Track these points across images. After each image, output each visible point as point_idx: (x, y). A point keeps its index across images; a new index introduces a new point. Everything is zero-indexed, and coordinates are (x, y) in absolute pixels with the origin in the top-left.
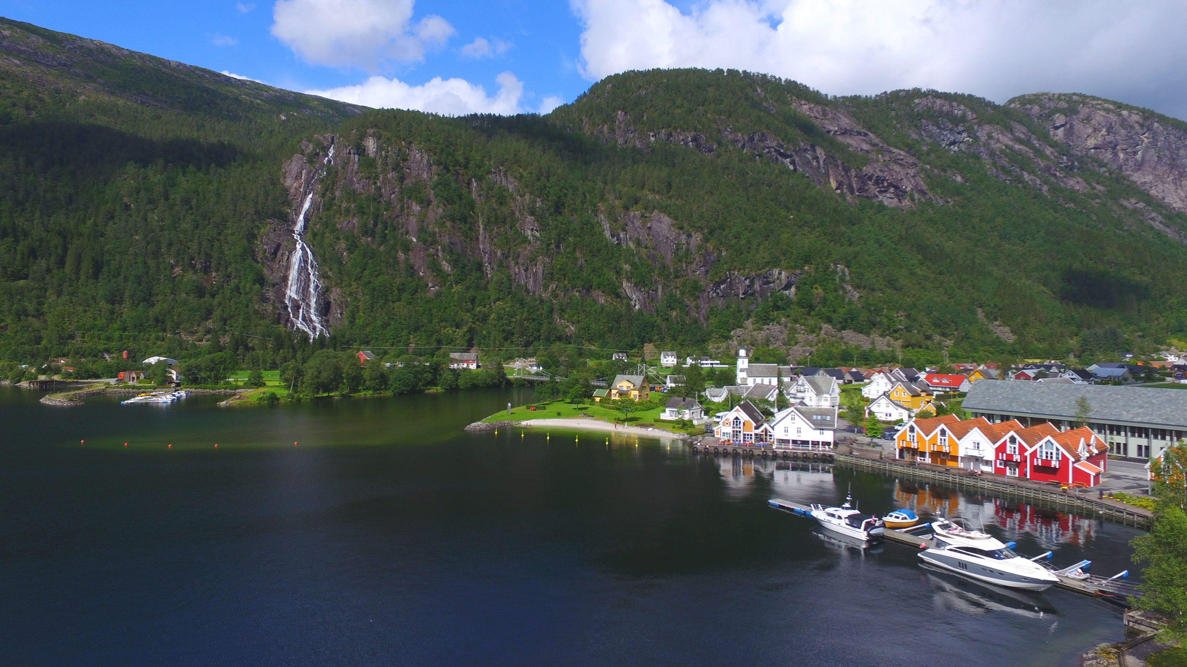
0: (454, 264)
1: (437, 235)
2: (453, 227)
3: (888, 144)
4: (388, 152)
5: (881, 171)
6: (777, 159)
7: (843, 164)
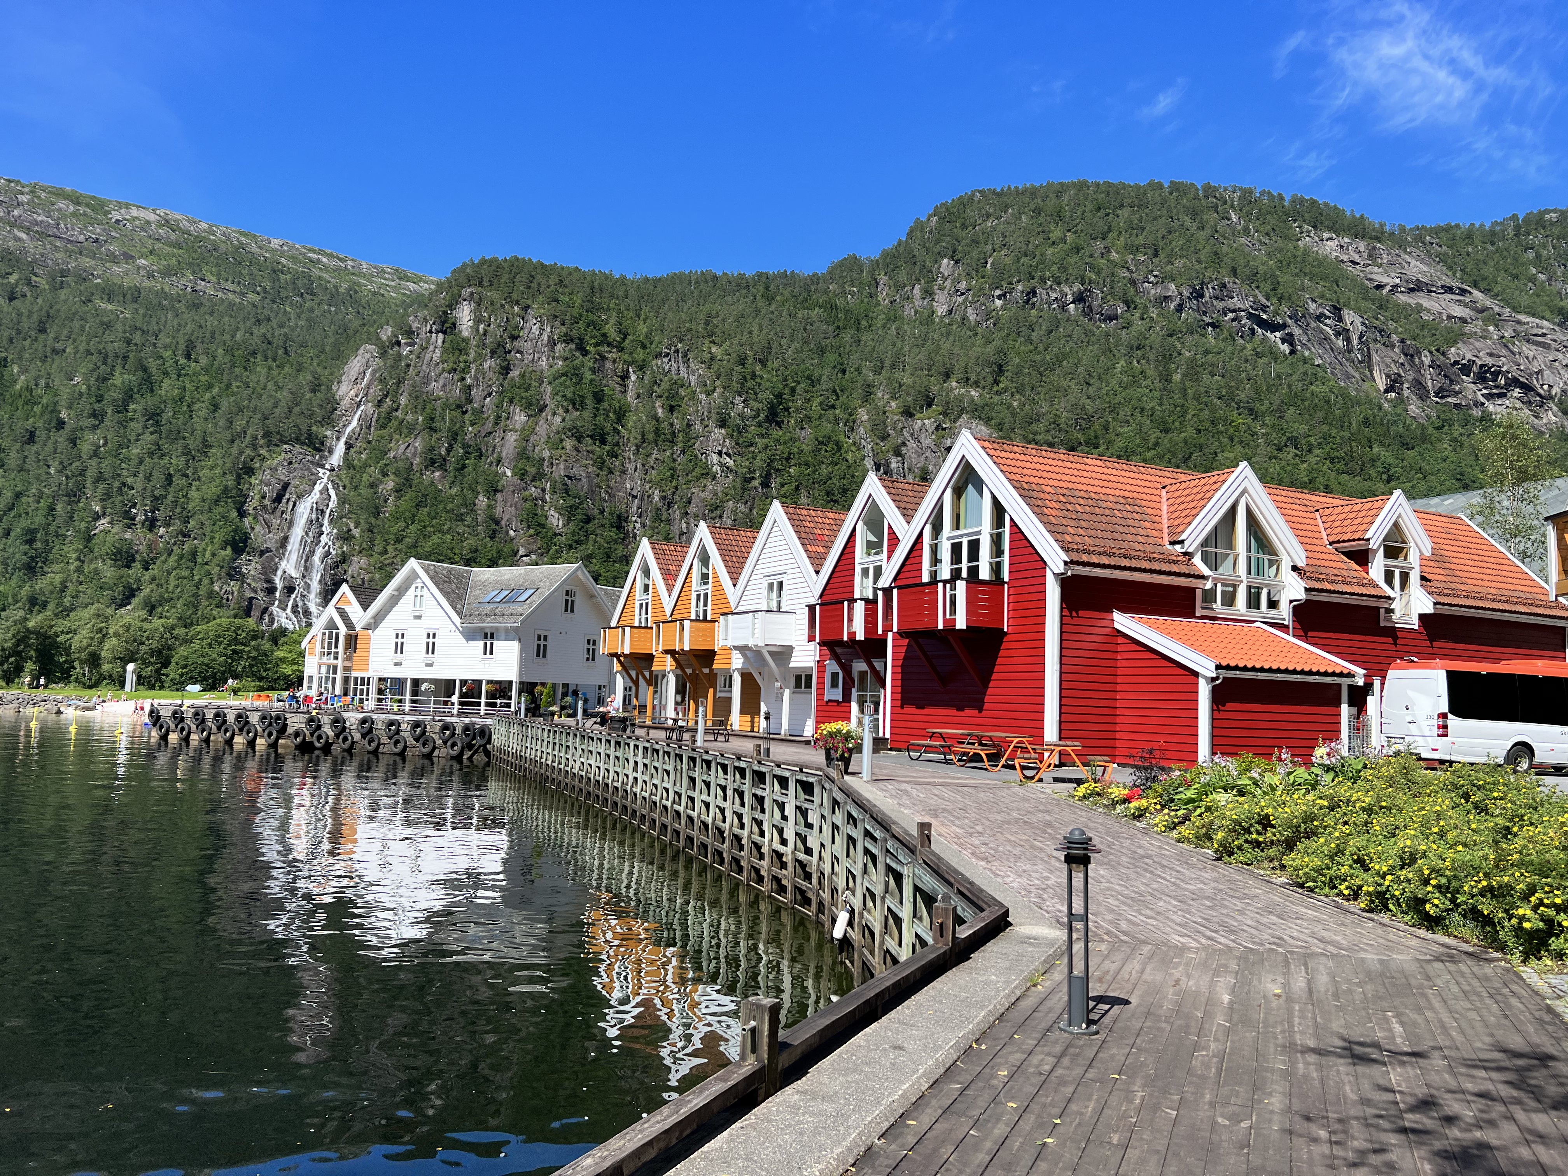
0: (569, 513)
1: (546, 464)
2: (577, 449)
3: (1514, 309)
4: (489, 325)
5: (1491, 355)
6: (1253, 332)
7: (1403, 341)
